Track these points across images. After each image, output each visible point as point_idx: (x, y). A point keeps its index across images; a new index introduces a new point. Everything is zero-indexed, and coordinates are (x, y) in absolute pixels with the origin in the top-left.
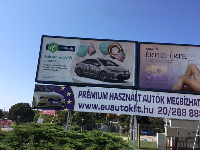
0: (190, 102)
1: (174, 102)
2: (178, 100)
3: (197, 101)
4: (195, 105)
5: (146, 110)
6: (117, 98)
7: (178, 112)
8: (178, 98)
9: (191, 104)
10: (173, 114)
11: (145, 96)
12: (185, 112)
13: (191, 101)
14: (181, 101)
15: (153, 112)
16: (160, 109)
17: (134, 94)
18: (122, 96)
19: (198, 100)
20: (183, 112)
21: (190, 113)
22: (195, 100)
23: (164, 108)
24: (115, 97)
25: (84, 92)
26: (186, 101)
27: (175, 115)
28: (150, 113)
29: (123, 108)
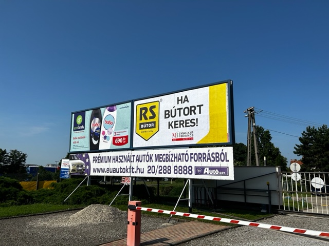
0: (175, 158)
1: (161, 159)
2: (165, 157)
3: (182, 156)
4: (180, 161)
5: (138, 170)
6: (117, 160)
7: (164, 170)
8: (164, 155)
9: (176, 159)
10: (160, 173)
11: (138, 156)
12: (170, 170)
13: (176, 156)
14: (167, 158)
15: (143, 172)
16: (149, 168)
17: (130, 155)
18: (121, 158)
19: (182, 154)
20: (169, 170)
21: (175, 170)
22: (180, 154)
23: (152, 166)
24: (116, 160)
25: (96, 157)
26: (171, 156)
27: (161, 173)
28: (142, 173)
29: (122, 170)
